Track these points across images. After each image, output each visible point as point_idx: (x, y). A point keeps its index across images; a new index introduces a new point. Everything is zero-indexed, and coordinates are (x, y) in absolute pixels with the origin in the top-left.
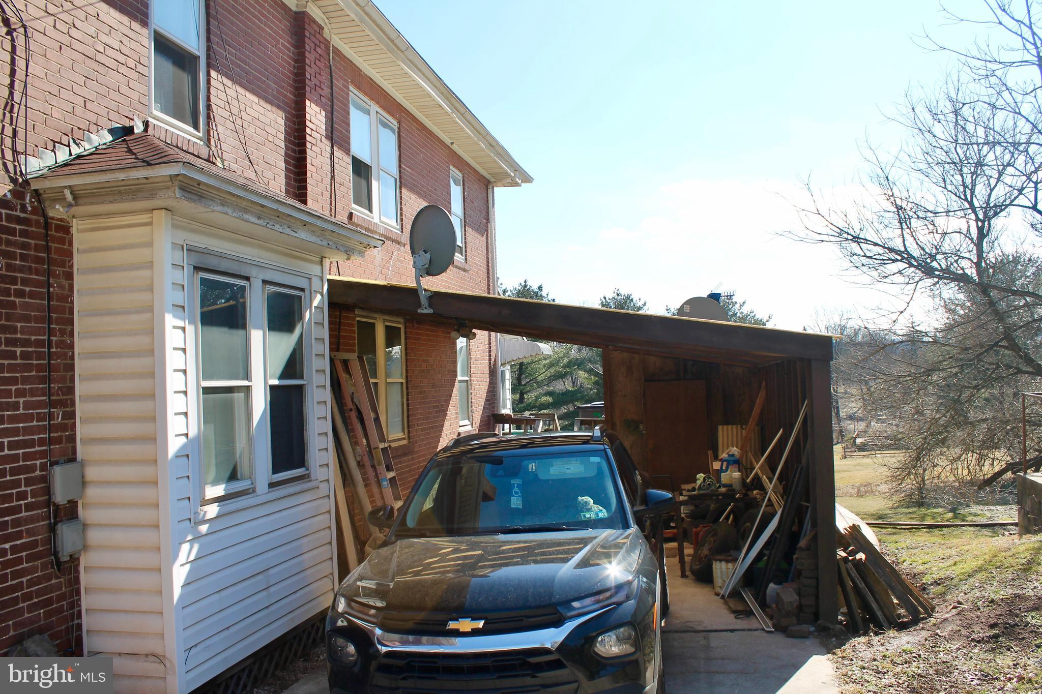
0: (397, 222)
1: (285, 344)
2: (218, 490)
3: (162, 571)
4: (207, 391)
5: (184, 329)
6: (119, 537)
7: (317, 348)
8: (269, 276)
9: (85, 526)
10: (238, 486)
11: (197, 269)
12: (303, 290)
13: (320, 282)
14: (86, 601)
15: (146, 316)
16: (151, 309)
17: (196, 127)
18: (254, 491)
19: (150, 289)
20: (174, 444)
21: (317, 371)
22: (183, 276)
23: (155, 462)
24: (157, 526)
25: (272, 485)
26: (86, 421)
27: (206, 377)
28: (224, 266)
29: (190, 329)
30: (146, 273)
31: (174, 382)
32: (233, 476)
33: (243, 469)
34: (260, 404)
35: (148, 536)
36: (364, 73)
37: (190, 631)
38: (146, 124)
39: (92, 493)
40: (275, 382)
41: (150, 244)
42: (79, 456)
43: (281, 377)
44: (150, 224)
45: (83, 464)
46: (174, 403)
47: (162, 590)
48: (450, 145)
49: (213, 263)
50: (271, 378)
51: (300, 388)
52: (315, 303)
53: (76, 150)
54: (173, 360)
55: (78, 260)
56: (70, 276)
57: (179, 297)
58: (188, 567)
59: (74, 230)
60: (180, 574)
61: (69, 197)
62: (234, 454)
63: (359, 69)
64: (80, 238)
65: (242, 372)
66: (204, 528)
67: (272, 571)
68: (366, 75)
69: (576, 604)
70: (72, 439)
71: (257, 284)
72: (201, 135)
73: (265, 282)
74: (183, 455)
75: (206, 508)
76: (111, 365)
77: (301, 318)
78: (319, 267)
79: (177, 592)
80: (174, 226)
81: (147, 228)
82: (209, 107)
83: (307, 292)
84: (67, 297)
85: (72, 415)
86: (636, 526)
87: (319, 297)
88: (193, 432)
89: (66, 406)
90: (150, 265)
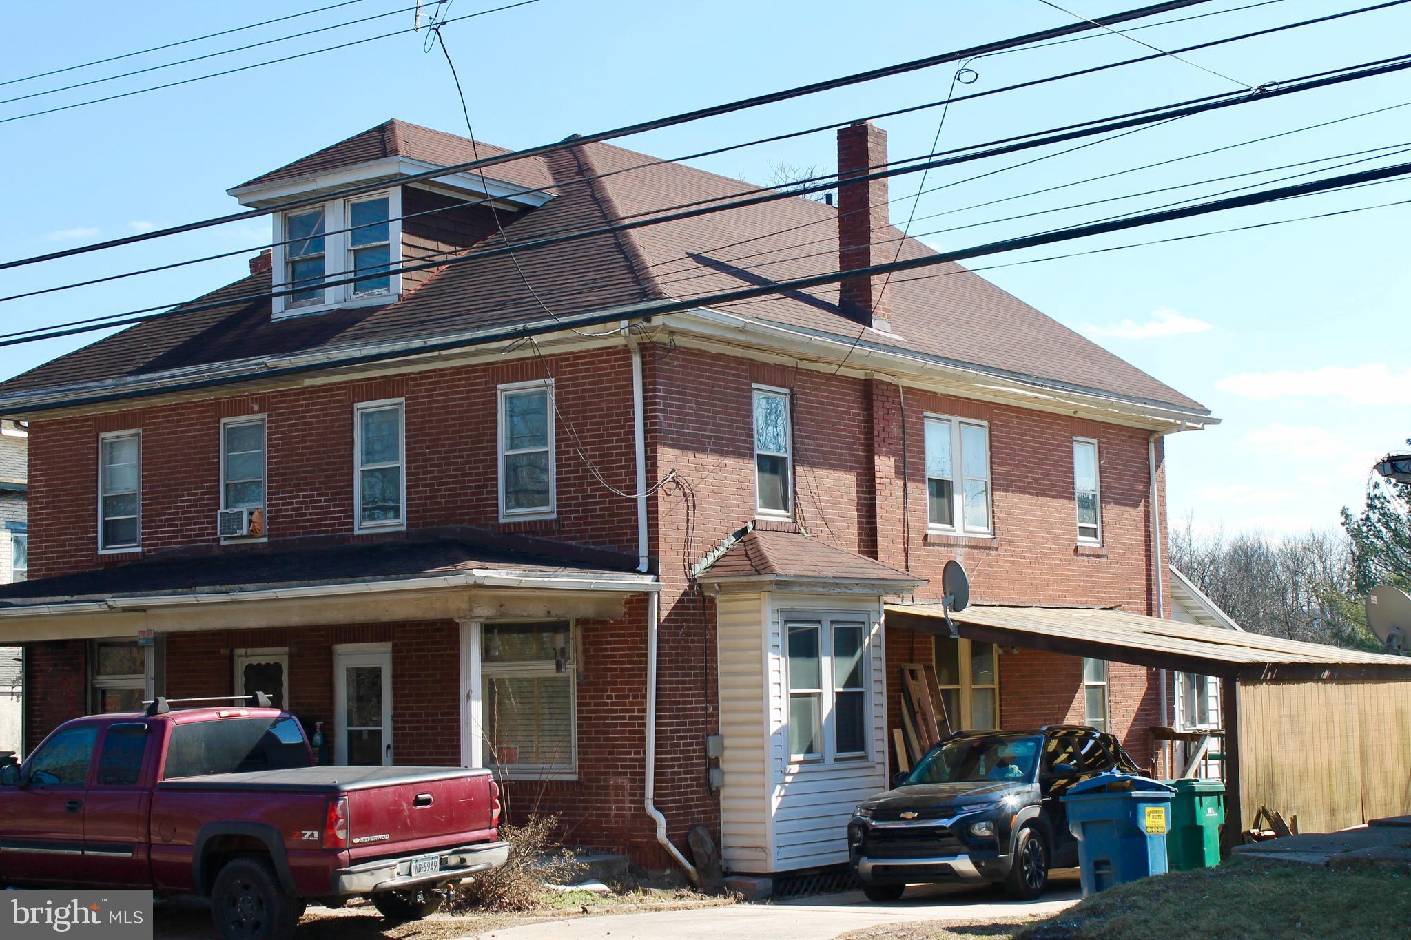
0: (988, 526)
1: (848, 664)
2: (800, 757)
3: (765, 799)
4: (793, 695)
5: (779, 659)
6: (744, 779)
7: (875, 664)
8: (835, 618)
9: (723, 773)
10: (811, 756)
11: (786, 622)
12: (863, 623)
13: (878, 615)
14: (723, 817)
15: (758, 652)
16: (760, 648)
17: (786, 509)
18: (823, 762)
19: (760, 637)
20: (774, 727)
21: (875, 681)
22: (778, 628)
23: (763, 736)
24: (763, 773)
25: (836, 760)
26: (724, 712)
27: (791, 688)
28: (803, 616)
29: (783, 660)
30: (757, 628)
31: (773, 690)
32: (809, 750)
33: (816, 746)
34: (828, 705)
35: (759, 778)
36: (941, 394)
37: (780, 836)
38: (754, 522)
39: (727, 754)
40: (841, 690)
41: (759, 611)
42: (720, 733)
43: (845, 686)
44: (759, 599)
45: (722, 737)
46: (774, 703)
47: (766, 809)
48: (1072, 415)
49: (796, 616)
50: (837, 687)
51: (861, 694)
52: (873, 631)
53: (717, 553)
54: (773, 677)
55: (719, 618)
56: (715, 628)
57: (777, 641)
58: (780, 799)
59: (717, 601)
60: (775, 802)
61: (717, 587)
62: (811, 734)
63: (935, 393)
64: (720, 606)
65: (816, 683)
66: (789, 779)
67: (835, 818)
68: (944, 395)
69: (965, 808)
70: (717, 722)
71: (826, 624)
72: (789, 514)
73: (832, 622)
74: (778, 733)
75: (790, 766)
76: (740, 680)
77: (861, 643)
78: (877, 604)
79: (774, 811)
80: (773, 599)
81: (758, 602)
82: (795, 492)
83: (867, 624)
84: (714, 641)
85: (716, 709)
86: (1038, 784)
87: (877, 626)
88: (784, 722)
89: (714, 703)
90: (760, 623)
